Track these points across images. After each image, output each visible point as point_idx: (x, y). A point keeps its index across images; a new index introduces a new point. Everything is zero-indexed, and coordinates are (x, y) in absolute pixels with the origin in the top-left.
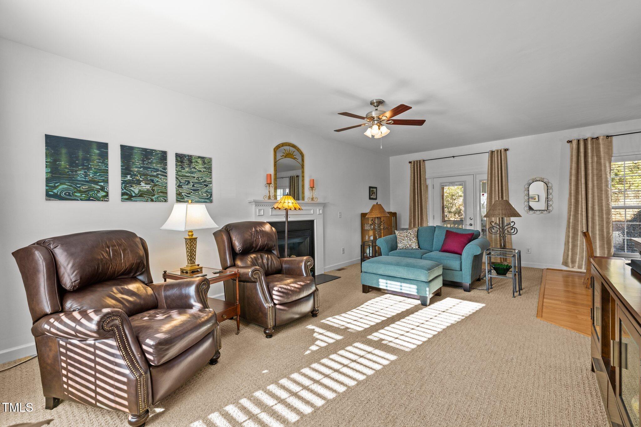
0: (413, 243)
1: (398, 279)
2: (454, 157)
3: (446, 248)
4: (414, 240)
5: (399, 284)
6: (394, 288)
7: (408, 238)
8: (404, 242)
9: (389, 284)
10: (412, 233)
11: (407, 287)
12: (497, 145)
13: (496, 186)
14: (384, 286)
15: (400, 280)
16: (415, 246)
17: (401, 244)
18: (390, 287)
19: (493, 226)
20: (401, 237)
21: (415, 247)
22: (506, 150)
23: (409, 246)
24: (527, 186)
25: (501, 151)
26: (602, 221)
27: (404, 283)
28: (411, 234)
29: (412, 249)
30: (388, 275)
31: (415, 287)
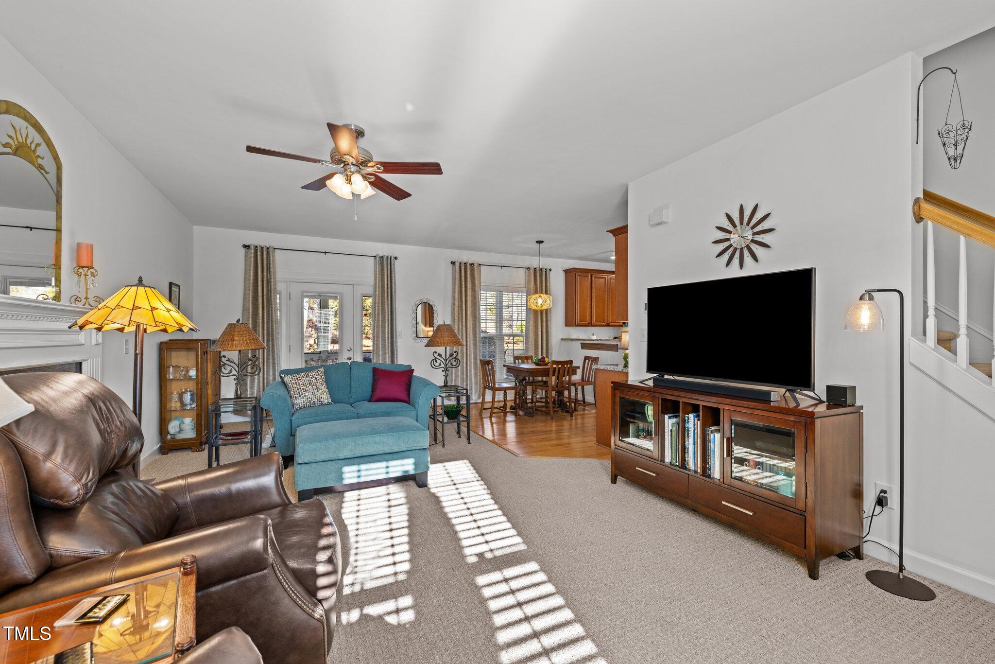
0: (323, 394)
1: (381, 457)
2: (325, 253)
3: (378, 394)
4: (324, 388)
5: (384, 464)
6: (374, 475)
7: (314, 387)
8: (307, 394)
9: (363, 470)
10: (318, 377)
11: (398, 466)
12: (384, 249)
13: (385, 305)
14: (354, 477)
15: (386, 457)
16: (326, 398)
17: (302, 400)
18: (367, 476)
19: (436, 358)
20: (299, 386)
21: (327, 401)
22: (396, 258)
23: (316, 400)
24: (415, 308)
25: (387, 258)
26: (476, 349)
27: (392, 460)
28: (316, 378)
29: (322, 404)
30: (359, 455)
31: (411, 461)
